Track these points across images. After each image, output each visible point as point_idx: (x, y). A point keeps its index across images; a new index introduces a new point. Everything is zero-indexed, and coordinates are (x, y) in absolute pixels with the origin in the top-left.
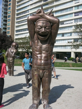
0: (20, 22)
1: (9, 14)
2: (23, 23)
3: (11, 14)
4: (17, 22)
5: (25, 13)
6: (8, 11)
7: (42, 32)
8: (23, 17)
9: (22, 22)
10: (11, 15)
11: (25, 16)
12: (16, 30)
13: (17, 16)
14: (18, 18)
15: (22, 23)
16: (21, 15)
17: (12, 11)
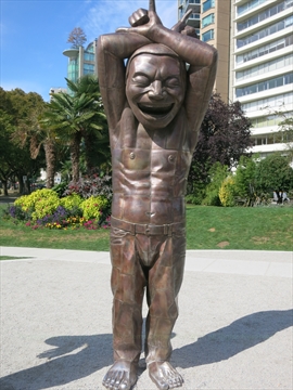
0: (254, 53)
1: (206, 26)
2: (266, 52)
3: (215, 27)
4: (238, 55)
5: (274, 13)
6: (202, 16)
7: (151, 98)
8: (269, 29)
9: (262, 50)
10: (215, 31)
11: (277, 25)
12: (237, 88)
13: (240, 28)
14: (242, 40)
15: (261, 54)
16: (257, 22)
17: (219, 12)
